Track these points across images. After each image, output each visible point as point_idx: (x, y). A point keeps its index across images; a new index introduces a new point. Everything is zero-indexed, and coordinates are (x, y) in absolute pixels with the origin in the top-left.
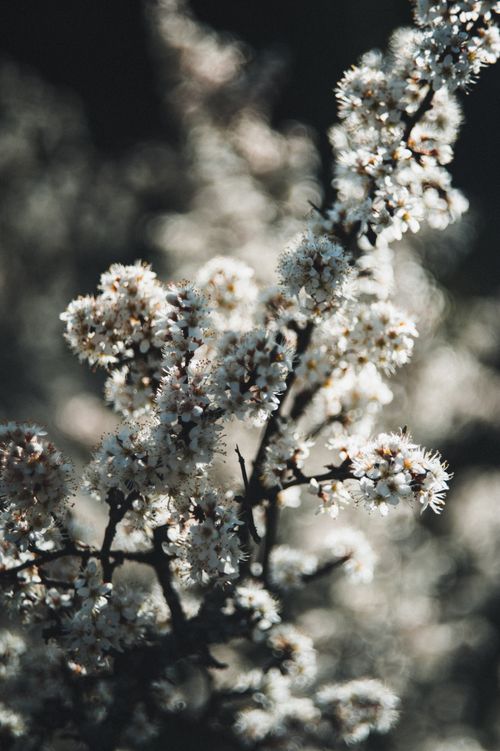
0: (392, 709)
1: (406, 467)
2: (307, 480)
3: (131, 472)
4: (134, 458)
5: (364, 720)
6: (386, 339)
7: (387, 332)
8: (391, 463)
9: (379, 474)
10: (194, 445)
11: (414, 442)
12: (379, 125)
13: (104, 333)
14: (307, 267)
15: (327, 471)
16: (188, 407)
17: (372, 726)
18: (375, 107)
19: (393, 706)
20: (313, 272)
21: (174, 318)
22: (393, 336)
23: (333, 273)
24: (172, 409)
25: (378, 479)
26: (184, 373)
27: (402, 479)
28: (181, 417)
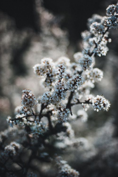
1: (103, 102)
2: (81, 103)
3: (48, 101)
4: (49, 98)
7: (98, 75)
8: (100, 101)
9: (97, 103)
10: (62, 96)
11: (104, 97)
12: (99, 34)
13: (42, 72)
14: (85, 61)
16: (61, 88)
18: (98, 31)
20: (86, 62)
21: (59, 70)
23: (90, 63)
24: (58, 89)
25: (97, 104)
26: (60, 81)
27: (102, 105)
28: (59, 90)
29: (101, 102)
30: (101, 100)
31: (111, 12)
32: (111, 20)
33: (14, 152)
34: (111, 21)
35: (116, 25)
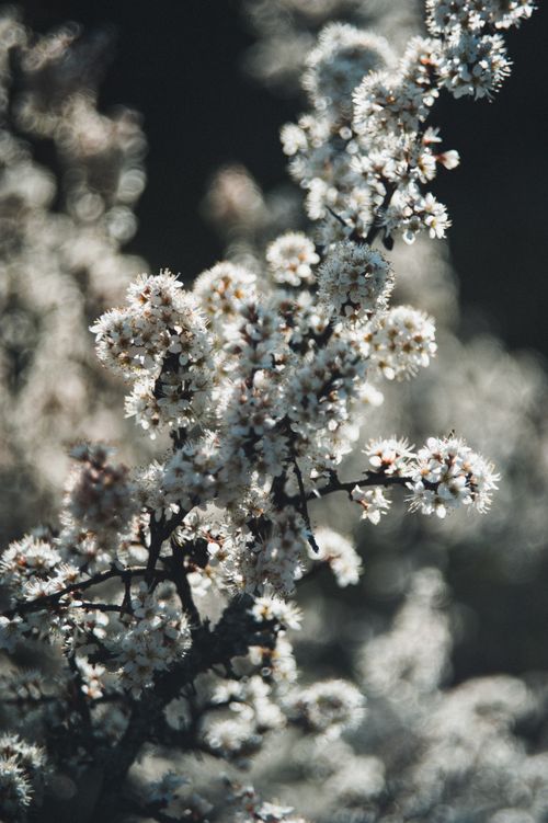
0: (358, 707)
1: (464, 469)
3: (200, 488)
4: (206, 473)
5: (335, 721)
6: (412, 343)
7: (413, 336)
11: (468, 445)
15: (365, 477)
16: (259, 420)
17: (344, 726)
19: (360, 704)
20: (361, 280)
21: (244, 331)
22: (418, 340)
24: (244, 422)
25: (439, 483)
26: (250, 385)
27: (460, 482)
28: (252, 430)
29: (456, 470)
30: (451, 457)
31: (453, 17)
32: (460, 57)
33: (23, 787)
34: (464, 60)
35: (486, 82)
